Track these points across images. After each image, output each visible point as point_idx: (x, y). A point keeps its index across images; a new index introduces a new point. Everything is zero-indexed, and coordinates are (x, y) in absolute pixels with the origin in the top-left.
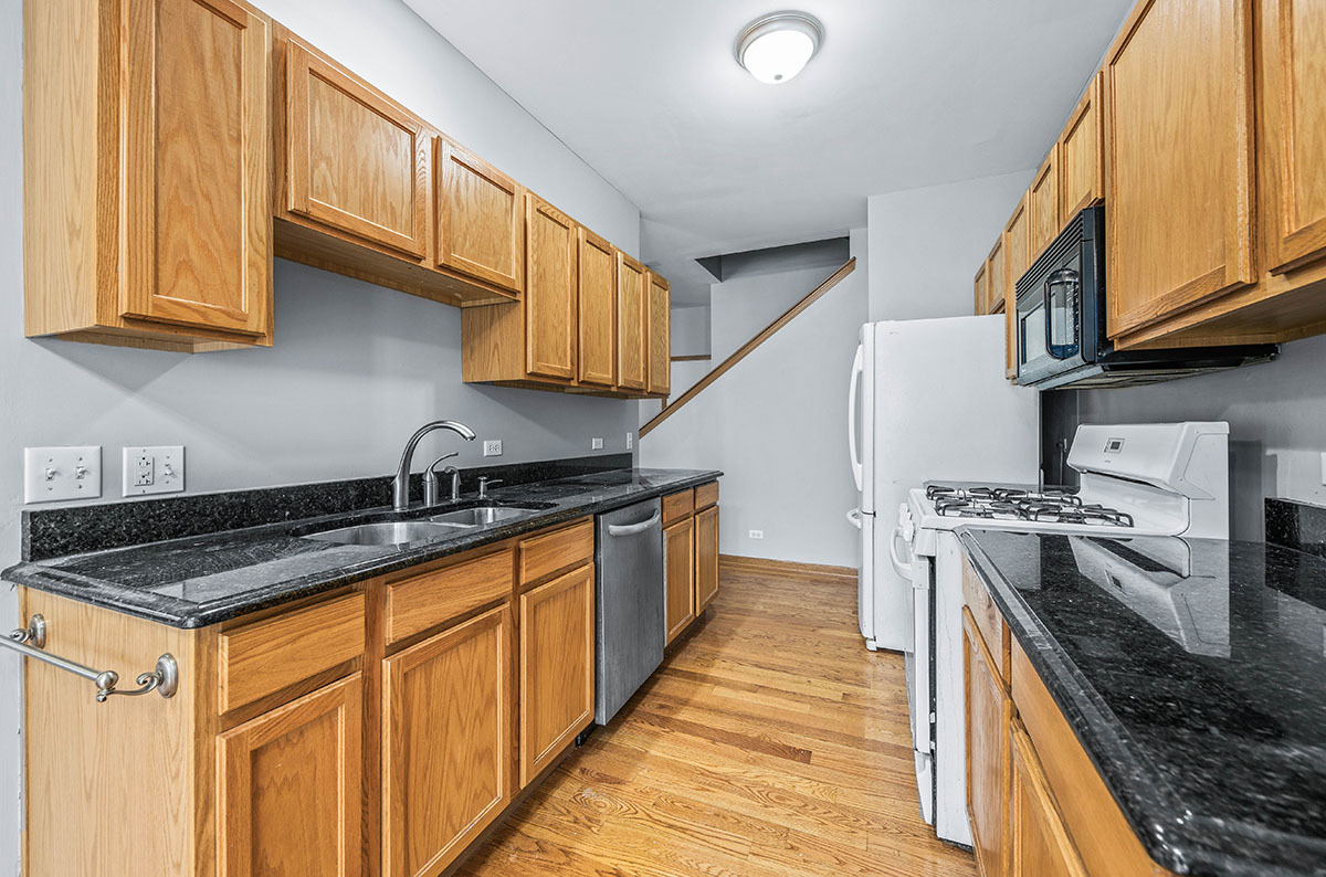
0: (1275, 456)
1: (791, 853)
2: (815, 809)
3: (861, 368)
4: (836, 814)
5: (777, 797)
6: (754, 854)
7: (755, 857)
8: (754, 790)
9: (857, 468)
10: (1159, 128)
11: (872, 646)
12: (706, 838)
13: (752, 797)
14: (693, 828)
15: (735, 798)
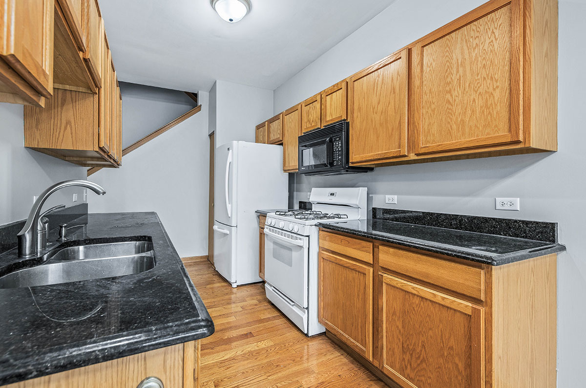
0: (372, 197)
1: (278, 368)
2: (271, 350)
3: (231, 161)
4: (278, 348)
5: (256, 354)
6: (269, 376)
7: (270, 377)
8: (246, 356)
9: (229, 206)
10: (374, 108)
11: (234, 285)
12: (248, 383)
13: (248, 359)
14: (239, 384)
15: (242, 363)
